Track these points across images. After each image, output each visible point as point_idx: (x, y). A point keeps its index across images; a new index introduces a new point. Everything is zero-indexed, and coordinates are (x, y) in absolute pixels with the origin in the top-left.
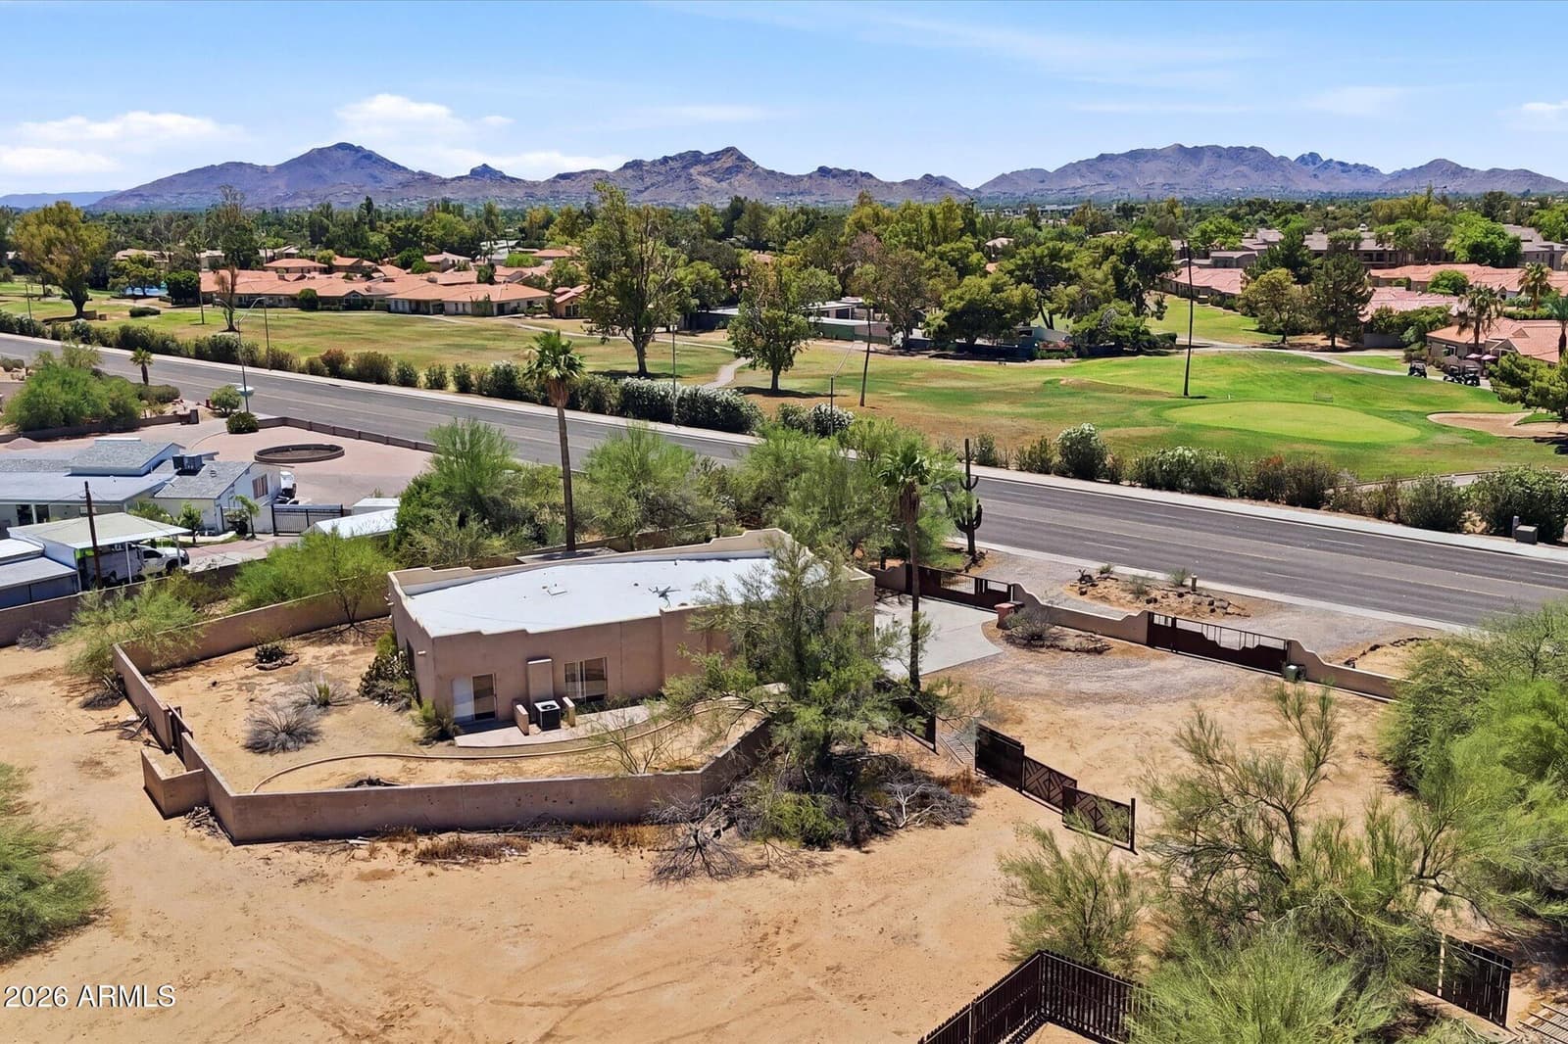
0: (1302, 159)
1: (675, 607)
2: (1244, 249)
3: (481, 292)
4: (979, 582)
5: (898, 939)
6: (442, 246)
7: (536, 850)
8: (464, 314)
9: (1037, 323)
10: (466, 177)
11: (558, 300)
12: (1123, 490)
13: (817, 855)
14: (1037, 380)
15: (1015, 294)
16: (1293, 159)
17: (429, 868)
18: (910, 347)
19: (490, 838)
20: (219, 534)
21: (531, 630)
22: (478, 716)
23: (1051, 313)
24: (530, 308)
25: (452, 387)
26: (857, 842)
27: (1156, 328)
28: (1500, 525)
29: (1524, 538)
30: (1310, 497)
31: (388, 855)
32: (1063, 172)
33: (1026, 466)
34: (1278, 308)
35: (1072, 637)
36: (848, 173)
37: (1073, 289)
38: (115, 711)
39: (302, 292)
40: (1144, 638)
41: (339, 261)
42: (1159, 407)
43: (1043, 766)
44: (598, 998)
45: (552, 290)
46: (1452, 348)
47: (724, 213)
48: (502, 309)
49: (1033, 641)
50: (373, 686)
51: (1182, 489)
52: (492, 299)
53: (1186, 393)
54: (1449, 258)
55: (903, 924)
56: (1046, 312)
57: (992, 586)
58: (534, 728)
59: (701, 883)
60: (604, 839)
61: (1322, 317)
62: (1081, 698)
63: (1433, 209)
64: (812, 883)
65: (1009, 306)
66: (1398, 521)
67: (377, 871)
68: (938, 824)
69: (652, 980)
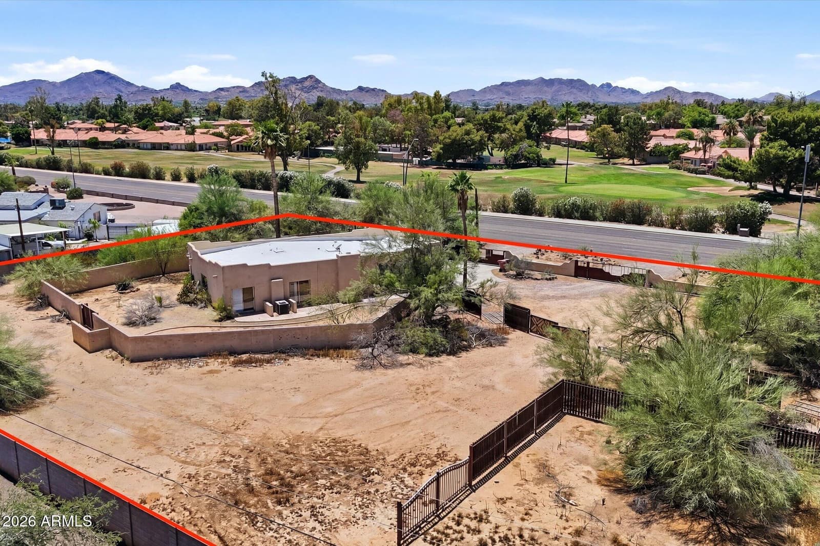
0: (602, 86)
1: (344, 254)
2: (582, 122)
3: (190, 139)
4: (488, 252)
5: (485, 387)
6: (164, 119)
7: (291, 361)
8: (181, 150)
9: (486, 153)
10: (168, 89)
11: (232, 142)
12: (546, 219)
13: (436, 359)
14: (492, 177)
15: (476, 136)
16: (598, 86)
17: (238, 368)
18: (422, 164)
19: (267, 356)
20: (78, 240)
21: (272, 264)
22: (245, 310)
23: (492, 149)
24: (217, 147)
25: (185, 179)
26: (453, 353)
27: (546, 154)
28: (731, 229)
29: (743, 234)
30: (639, 220)
31: (214, 364)
32: (484, 91)
33: (497, 210)
34: (606, 146)
35: (537, 275)
36: (374, 90)
37: (504, 135)
38: (46, 311)
39: (90, 139)
40: (573, 274)
41: (108, 125)
42: (556, 187)
43: (540, 318)
44: (342, 414)
45: (228, 138)
46: (693, 161)
47: (313, 105)
48: (201, 148)
49: (519, 276)
50: (184, 299)
51: (575, 218)
52: (196, 142)
53: (566, 182)
54: (683, 126)
55: (486, 382)
56: (490, 148)
57: (494, 253)
58: (275, 314)
59: (380, 371)
60: (325, 355)
61: (628, 149)
62: (547, 298)
63: (671, 106)
64: (436, 368)
65: (474, 143)
66: (683, 229)
67: (212, 370)
68: (491, 346)
69: (368, 406)
